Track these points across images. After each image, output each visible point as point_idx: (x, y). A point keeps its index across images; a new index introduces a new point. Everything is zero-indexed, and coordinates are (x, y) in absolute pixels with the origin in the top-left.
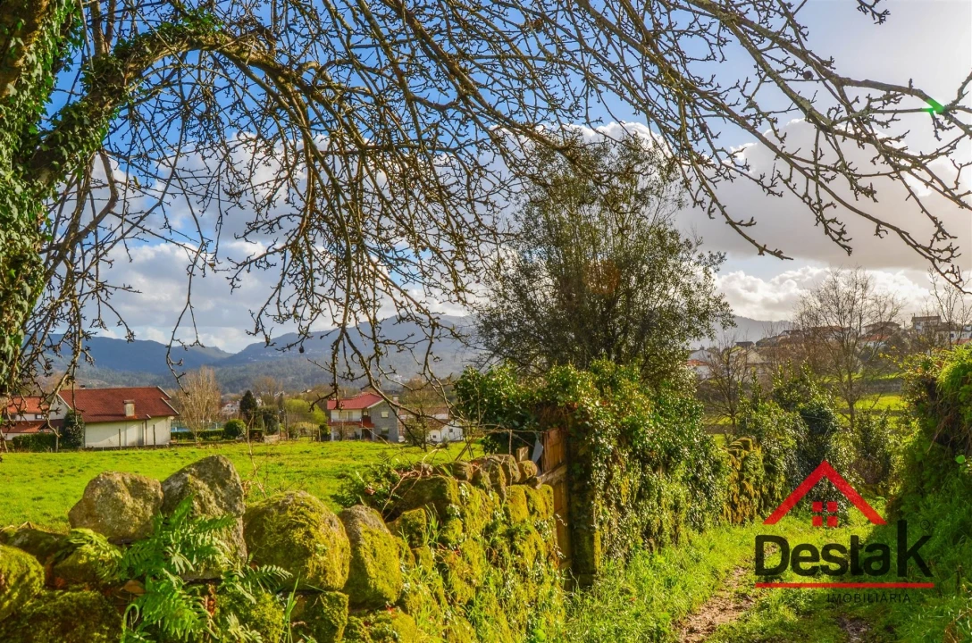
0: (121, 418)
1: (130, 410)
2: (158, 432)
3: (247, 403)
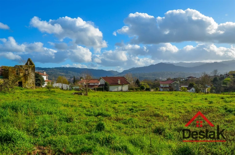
1: (119, 82)
2: (125, 88)
3: (137, 82)
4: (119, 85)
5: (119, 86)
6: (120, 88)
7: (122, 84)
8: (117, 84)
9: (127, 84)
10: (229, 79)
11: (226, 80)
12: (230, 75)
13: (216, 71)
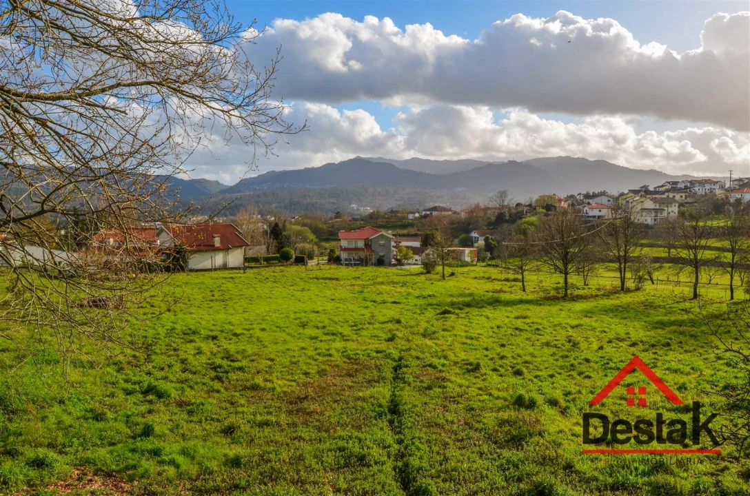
0: (212, 248)
1: (217, 242)
2: (235, 257)
3: (276, 232)
4: (218, 249)
5: (217, 252)
6: (219, 259)
7: (225, 249)
8: (211, 248)
9: (240, 247)
10: (533, 219)
11: (525, 223)
12: (537, 208)
13: (503, 194)
